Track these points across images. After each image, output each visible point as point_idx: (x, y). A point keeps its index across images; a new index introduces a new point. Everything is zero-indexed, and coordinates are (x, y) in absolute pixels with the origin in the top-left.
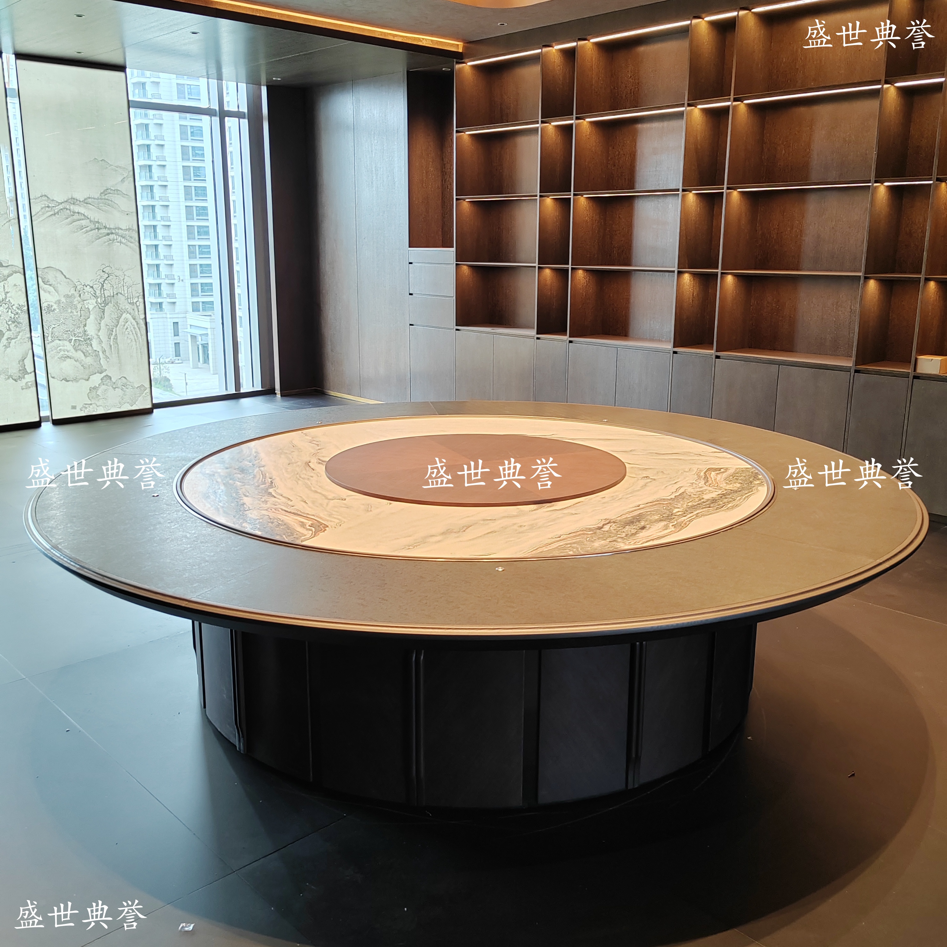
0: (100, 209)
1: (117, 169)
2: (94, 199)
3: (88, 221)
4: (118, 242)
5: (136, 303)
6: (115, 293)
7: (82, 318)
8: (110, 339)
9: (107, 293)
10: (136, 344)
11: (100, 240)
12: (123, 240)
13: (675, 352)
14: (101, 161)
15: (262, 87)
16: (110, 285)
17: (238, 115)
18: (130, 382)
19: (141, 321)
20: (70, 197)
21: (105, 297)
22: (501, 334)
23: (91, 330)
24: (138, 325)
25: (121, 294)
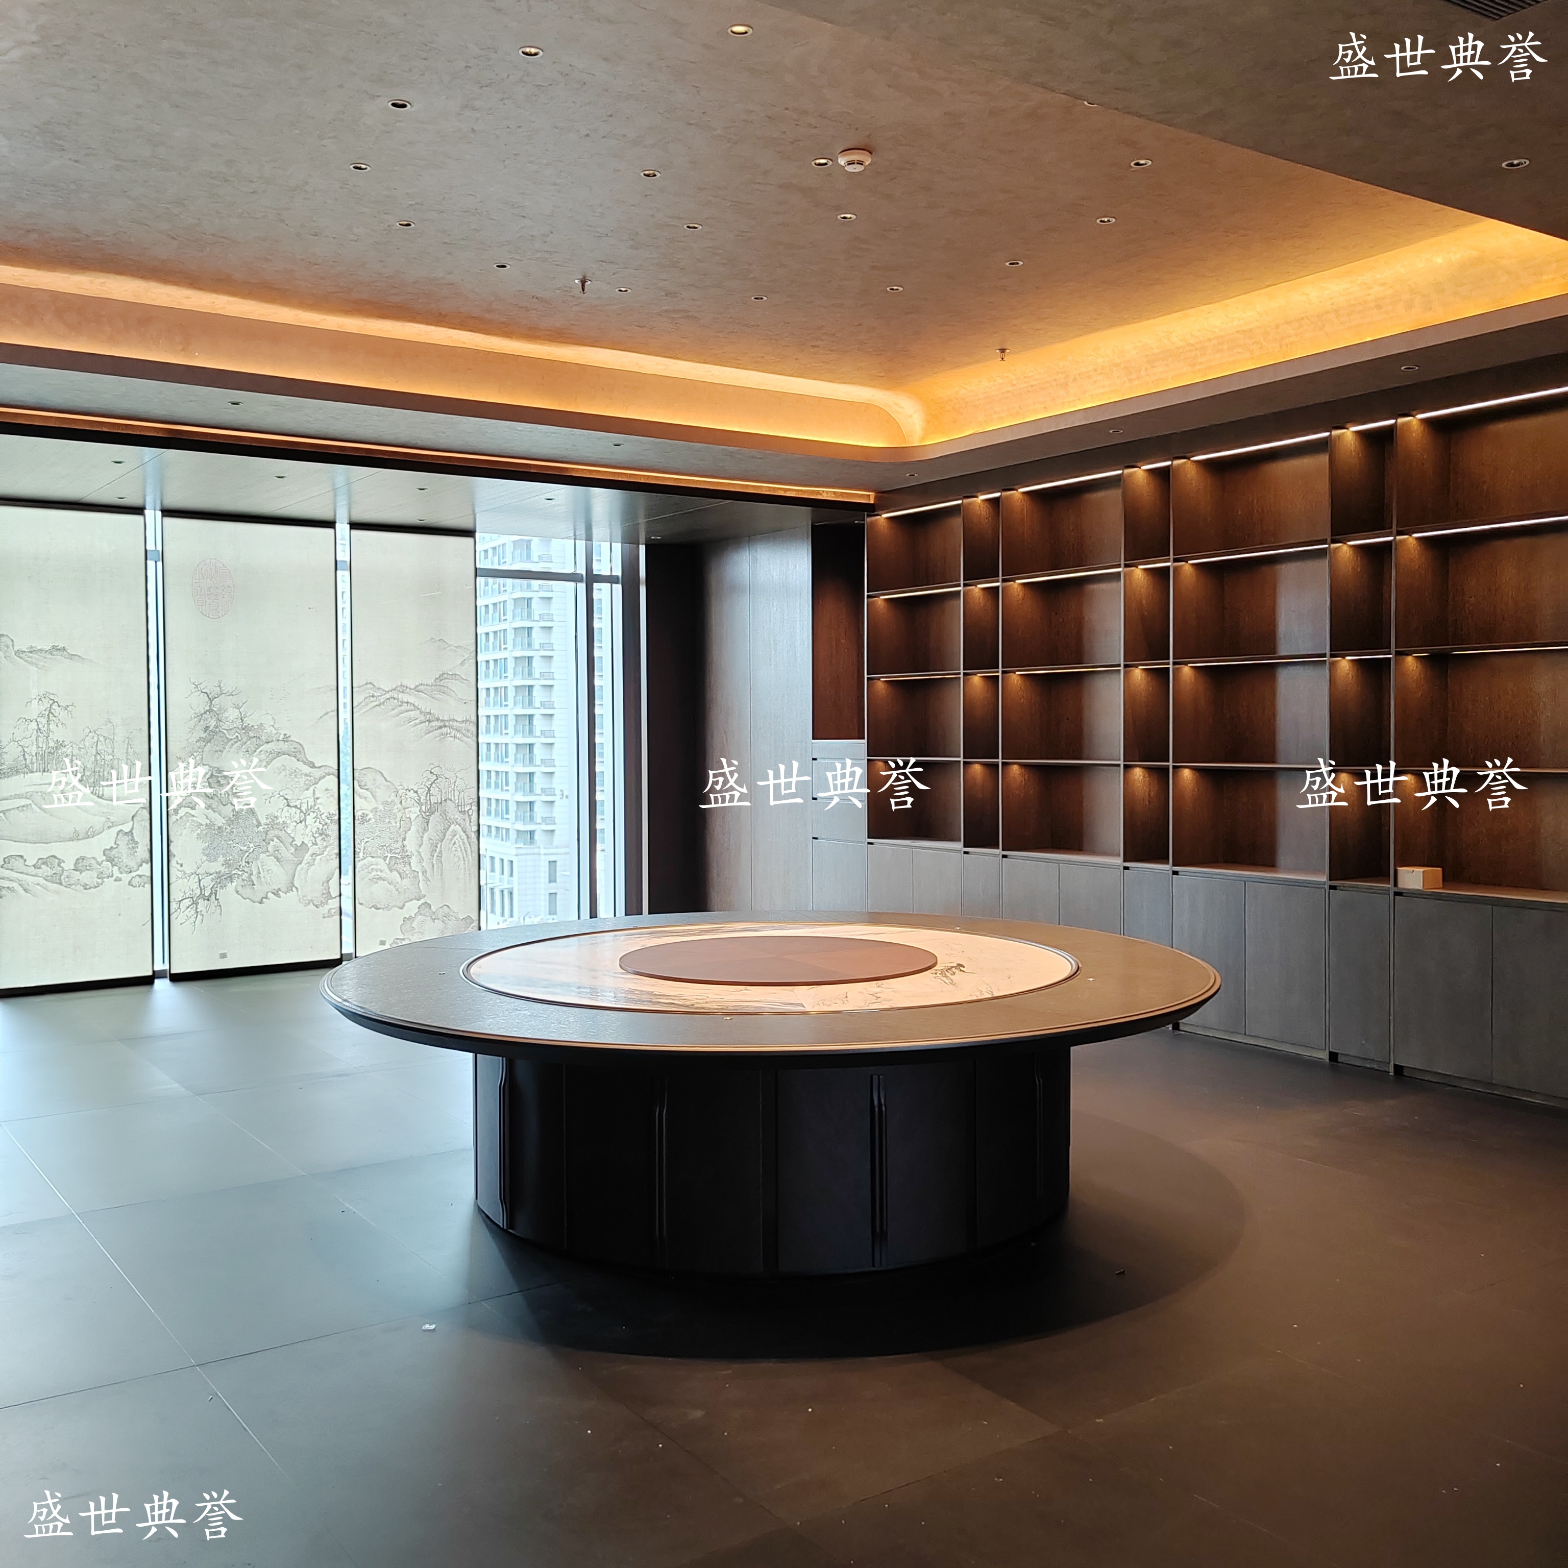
0: (433, 698)
1: (457, 649)
2: (427, 685)
3: (418, 712)
4: (451, 737)
5: (468, 812)
6: (443, 799)
7: (401, 829)
8: (433, 856)
9: (433, 800)
10: (464, 864)
11: (430, 734)
12: (458, 735)
13: (1126, 868)
14: (439, 640)
15: (640, 546)
16: (438, 789)
17: (611, 580)
18: (454, 913)
19: (473, 834)
20: (399, 684)
21: (431, 805)
22: (922, 848)
23: (411, 845)
24: (469, 840)
25: (451, 800)
